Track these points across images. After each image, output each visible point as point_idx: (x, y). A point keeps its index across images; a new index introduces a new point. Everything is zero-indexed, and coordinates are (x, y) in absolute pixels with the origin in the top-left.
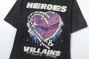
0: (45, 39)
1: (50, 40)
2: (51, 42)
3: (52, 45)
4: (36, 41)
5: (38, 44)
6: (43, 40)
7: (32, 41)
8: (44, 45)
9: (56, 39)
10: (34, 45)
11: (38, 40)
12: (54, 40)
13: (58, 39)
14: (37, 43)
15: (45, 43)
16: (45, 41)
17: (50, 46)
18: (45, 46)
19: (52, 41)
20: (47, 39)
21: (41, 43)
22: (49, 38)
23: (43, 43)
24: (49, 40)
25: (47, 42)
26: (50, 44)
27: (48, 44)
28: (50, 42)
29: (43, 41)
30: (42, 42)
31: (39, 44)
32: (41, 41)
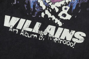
0: (54, 3)
1: (65, 5)
2: (67, 10)
3: (69, 17)
4: (34, 6)
5: (36, 13)
6: (50, 4)
7: (25, 6)
8: (50, 15)
9: (78, 5)
10: (29, 13)
11: (39, 4)
12: (74, 8)
13: (82, 4)
14: (35, 11)
15: (53, 12)
16: (53, 7)
17: (64, 18)
18: (51, 18)
19: (68, 8)
20: (58, 4)
21: (44, 11)
22: (63, 3)
23: (49, 11)
24: (62, 6)
25: (57, 10)
26: (64, 15)
27: (60, 15)
28: (64, 11)
29: (48, 7)
30: (46, 9)
31: (40, 13)
32: (44, 7)
